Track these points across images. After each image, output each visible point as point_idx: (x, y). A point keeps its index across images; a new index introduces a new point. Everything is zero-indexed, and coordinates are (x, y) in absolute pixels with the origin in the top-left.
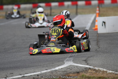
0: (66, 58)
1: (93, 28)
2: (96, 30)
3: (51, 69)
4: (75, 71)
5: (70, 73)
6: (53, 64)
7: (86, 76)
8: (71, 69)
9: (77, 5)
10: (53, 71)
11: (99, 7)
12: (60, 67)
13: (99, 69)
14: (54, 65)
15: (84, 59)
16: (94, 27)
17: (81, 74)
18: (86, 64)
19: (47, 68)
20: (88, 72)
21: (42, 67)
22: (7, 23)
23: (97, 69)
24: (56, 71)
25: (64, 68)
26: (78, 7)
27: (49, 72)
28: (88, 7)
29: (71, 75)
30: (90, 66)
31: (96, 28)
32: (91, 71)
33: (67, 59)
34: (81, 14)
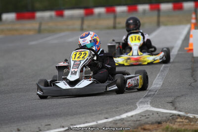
0: (140, 98)
1: (186, 48)
2: (191, 52)
3: (113, 116)
4: (154, 121)
5: (147, 123)
6: (117, 108)
7: (172, 128)
8: (147, 116)
9: (159, 10)
10: (116, 120)
11: (196, 12)
12: (130, 114)
13: (195, 117)
14: (120, 110)
15: (170, 99)
16: (188, 46)
17: (165, 125)
18: (173, 108)
19: (107, 116)
20: (176, 122)
21: (100, 114)
22: (41, 41)
23: (191, 117)
24: (122, 120)
25: (136, 115)
26: (161, 14)
27: (110, 122)
28: (178, 12)
29: (147, 127)
30: (180, 111)
31: (190, 48)
32: (181, 120)
33: (140, 100)
34: (165, 25)
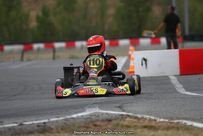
1: (127, 71)
2: (131, 74)
6: (67, 111)
13: (143, 117)
14: (70, 112)
18: (121, 110)
19: (57, 116)
20: (125, 120)
27: (62, 120)
30: (128, 112)
31: (131, 70)
32: (130, 119)
33: (88, 106)
